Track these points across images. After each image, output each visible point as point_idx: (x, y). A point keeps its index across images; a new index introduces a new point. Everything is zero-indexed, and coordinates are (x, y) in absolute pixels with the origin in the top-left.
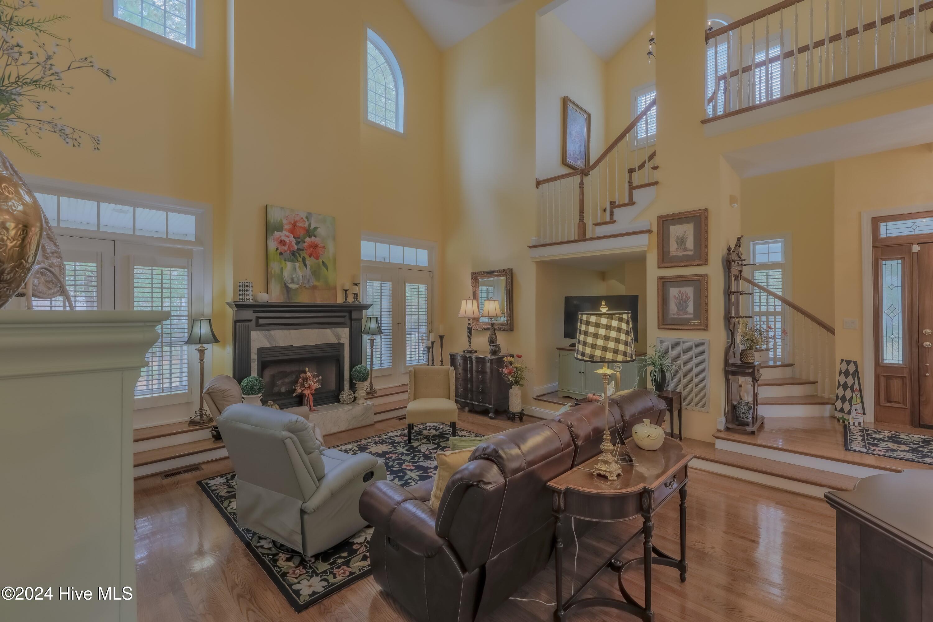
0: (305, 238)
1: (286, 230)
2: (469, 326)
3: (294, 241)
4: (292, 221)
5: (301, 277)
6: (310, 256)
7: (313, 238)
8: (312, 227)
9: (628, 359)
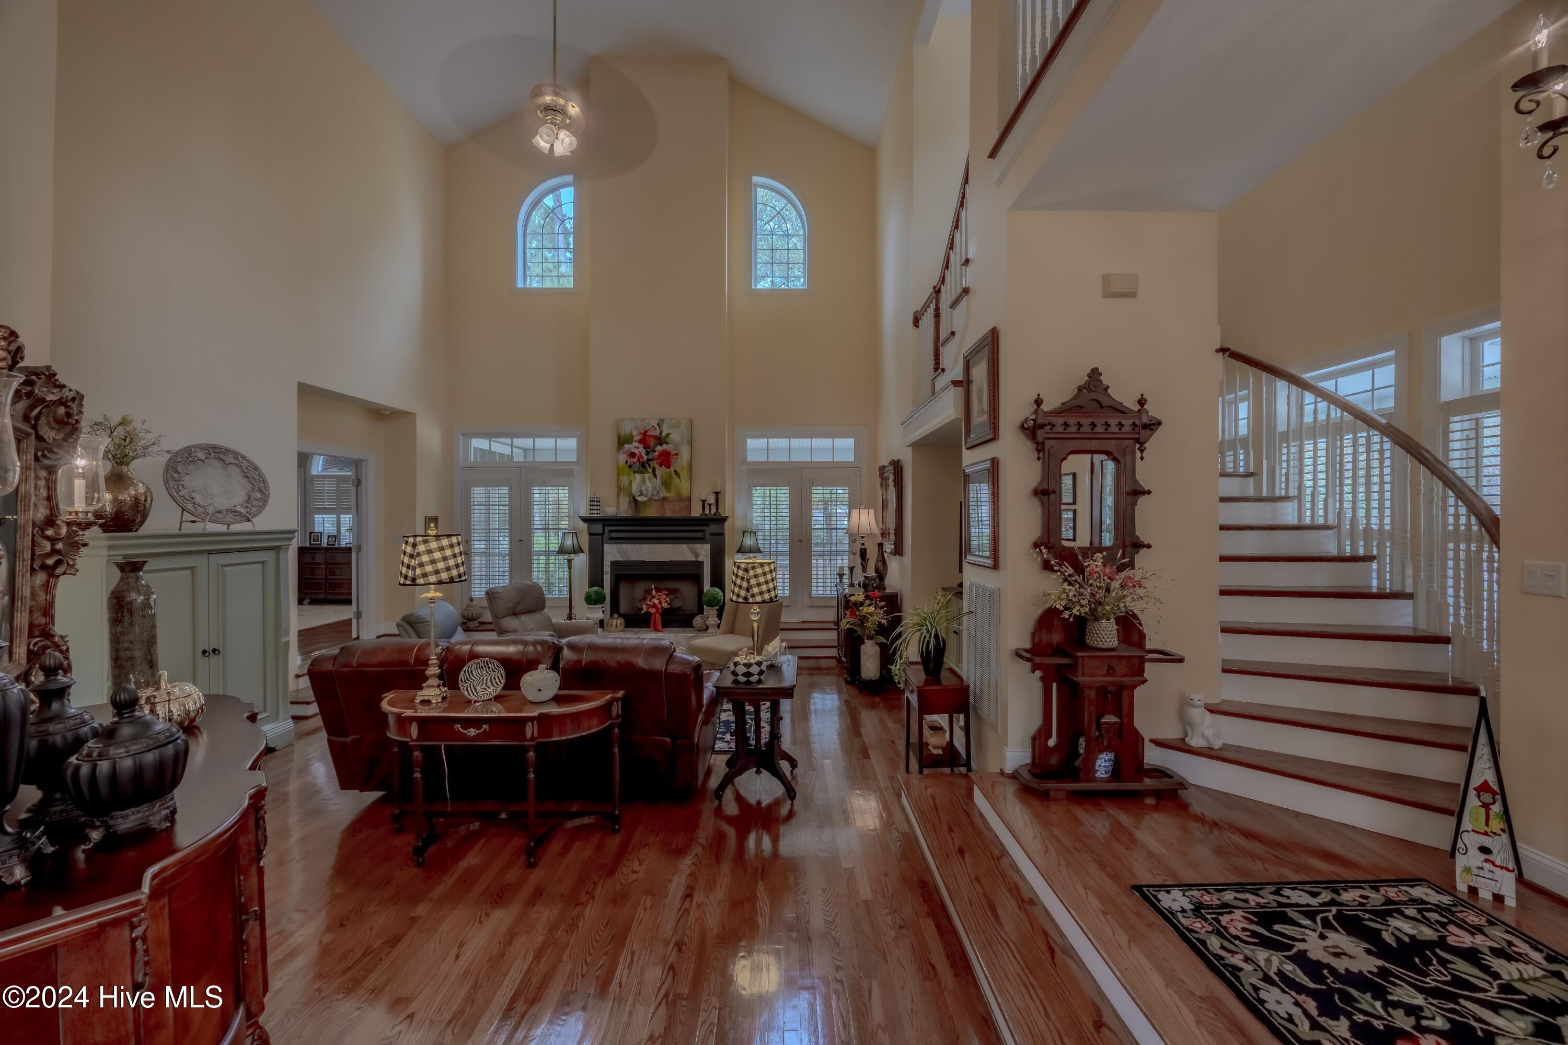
0: (656, 447)
1: (636, 441)
2: (864, 547)
3: (643, 451)
4: (643, 432)
5: (650, 489)
6: (661, 466)
7: (665, 445)
8: (664, 434)
9: (408, 582)
